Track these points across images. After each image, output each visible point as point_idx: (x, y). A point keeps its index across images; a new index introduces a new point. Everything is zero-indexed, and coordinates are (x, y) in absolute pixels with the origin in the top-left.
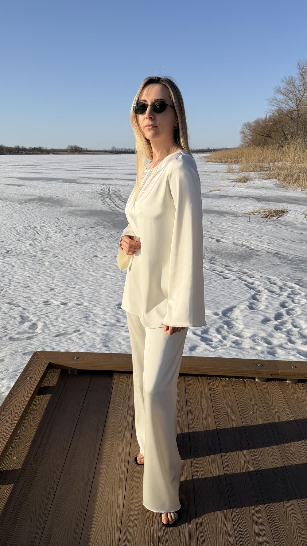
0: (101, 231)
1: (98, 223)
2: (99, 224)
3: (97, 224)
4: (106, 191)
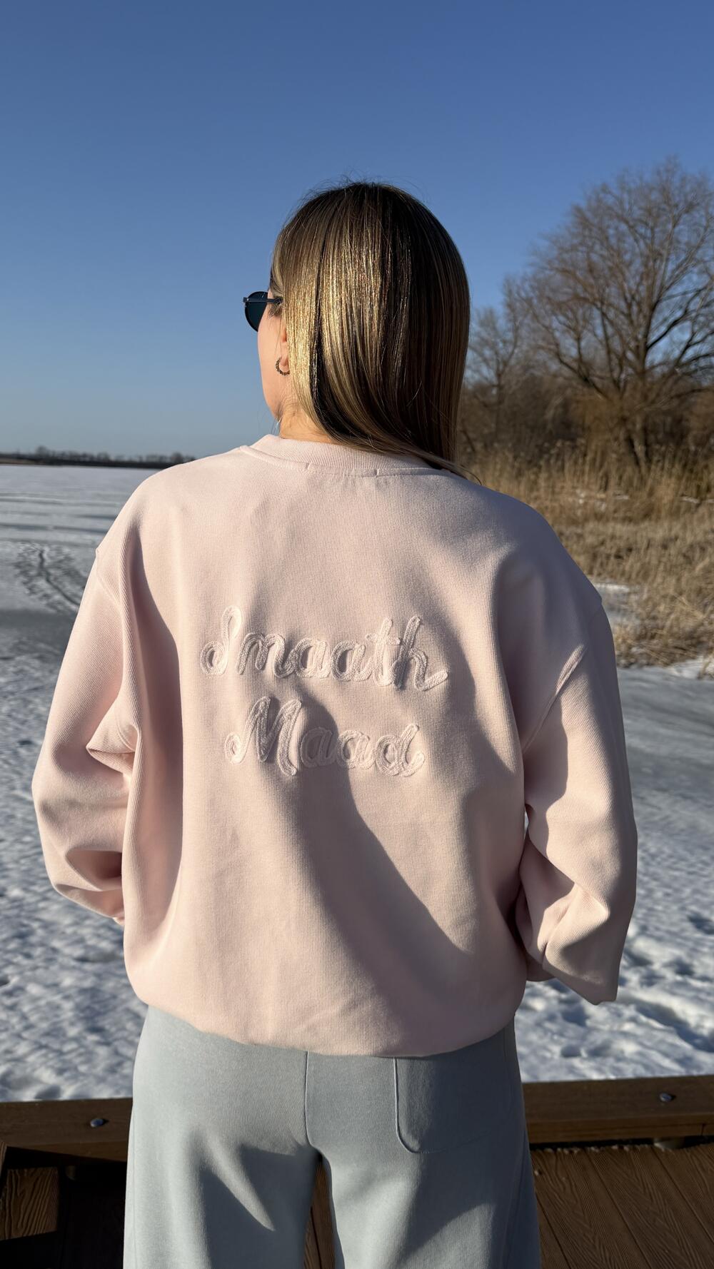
0: (33, 668)
1: (21, 646)
2: (25, 648)
3: (19, 650)
4: (34, 559)
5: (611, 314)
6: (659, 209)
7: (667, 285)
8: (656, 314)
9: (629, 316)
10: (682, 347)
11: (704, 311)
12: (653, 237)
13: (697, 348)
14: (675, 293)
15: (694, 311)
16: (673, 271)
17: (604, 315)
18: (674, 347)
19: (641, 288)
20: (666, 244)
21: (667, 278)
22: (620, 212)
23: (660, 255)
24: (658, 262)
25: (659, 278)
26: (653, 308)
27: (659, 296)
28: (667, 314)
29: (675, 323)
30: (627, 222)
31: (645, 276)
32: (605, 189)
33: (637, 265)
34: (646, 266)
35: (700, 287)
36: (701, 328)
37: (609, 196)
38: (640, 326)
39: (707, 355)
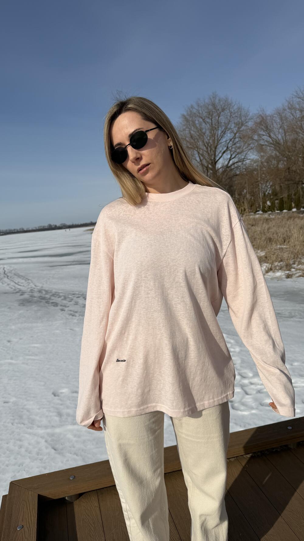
4: (2, 271)
5: (201, 152)
6: (213, 112)
7: (219, 139)
8: (217, 150)
9: (207, 152)
10: (228, 160)
11: (233, 146)
12: (212, 122)
13: (233, 160)
14: (223, 141)
15: (230, 147)
16: (221, 134)
17: (199, 153)
18: (225, 161)
19: (210, 141)
20: (217, 124)
21: (219, 136)
22: (199, 115)
23: (216, 128)
24: (215, 131)
25: (216, 136)
26: (216, 148)
27: (217, 143)
28: (221, 149)
29: (224, 152)
30: (202, 118)
31: (211, 137)
32: (192, 107)
33: (208, 133)
34: (211, 133)
35: (231, 138)
36: (234, 153)
37: (194, 109)
38: (212, 155)
39: (237, 162)
